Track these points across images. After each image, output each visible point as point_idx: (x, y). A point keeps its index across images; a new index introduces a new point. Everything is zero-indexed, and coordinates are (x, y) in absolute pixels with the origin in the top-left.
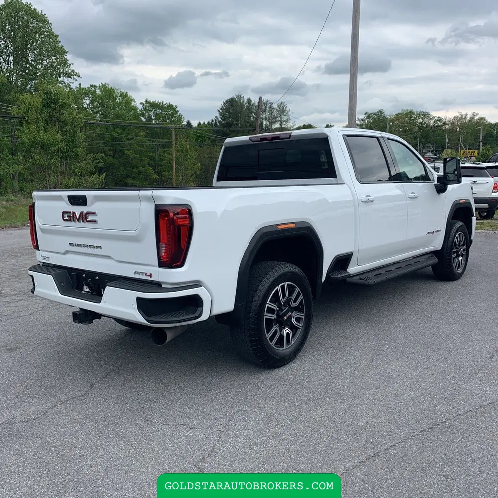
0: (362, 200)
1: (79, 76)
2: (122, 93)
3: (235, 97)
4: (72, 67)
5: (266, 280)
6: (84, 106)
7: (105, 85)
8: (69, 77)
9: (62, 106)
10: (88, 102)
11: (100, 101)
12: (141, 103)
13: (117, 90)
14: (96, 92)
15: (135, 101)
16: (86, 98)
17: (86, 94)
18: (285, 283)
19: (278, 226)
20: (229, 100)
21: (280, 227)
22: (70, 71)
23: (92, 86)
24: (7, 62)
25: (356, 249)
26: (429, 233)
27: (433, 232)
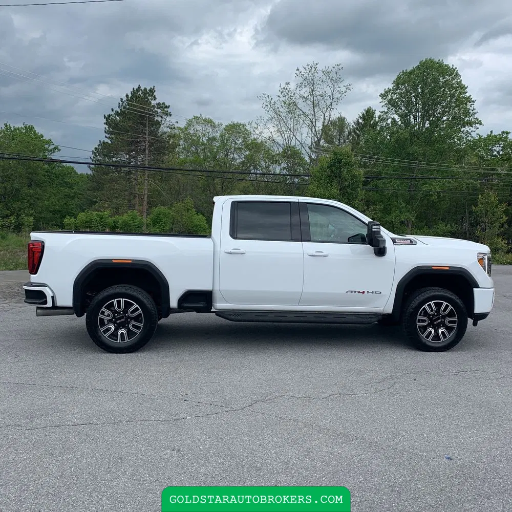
1: (481, 124)
4: (476, 116)
8: (471, 126)
19: (113, 261)
24: (415, 118)
25: (217, 288)
26: (352, 292)
27: (364, 292)
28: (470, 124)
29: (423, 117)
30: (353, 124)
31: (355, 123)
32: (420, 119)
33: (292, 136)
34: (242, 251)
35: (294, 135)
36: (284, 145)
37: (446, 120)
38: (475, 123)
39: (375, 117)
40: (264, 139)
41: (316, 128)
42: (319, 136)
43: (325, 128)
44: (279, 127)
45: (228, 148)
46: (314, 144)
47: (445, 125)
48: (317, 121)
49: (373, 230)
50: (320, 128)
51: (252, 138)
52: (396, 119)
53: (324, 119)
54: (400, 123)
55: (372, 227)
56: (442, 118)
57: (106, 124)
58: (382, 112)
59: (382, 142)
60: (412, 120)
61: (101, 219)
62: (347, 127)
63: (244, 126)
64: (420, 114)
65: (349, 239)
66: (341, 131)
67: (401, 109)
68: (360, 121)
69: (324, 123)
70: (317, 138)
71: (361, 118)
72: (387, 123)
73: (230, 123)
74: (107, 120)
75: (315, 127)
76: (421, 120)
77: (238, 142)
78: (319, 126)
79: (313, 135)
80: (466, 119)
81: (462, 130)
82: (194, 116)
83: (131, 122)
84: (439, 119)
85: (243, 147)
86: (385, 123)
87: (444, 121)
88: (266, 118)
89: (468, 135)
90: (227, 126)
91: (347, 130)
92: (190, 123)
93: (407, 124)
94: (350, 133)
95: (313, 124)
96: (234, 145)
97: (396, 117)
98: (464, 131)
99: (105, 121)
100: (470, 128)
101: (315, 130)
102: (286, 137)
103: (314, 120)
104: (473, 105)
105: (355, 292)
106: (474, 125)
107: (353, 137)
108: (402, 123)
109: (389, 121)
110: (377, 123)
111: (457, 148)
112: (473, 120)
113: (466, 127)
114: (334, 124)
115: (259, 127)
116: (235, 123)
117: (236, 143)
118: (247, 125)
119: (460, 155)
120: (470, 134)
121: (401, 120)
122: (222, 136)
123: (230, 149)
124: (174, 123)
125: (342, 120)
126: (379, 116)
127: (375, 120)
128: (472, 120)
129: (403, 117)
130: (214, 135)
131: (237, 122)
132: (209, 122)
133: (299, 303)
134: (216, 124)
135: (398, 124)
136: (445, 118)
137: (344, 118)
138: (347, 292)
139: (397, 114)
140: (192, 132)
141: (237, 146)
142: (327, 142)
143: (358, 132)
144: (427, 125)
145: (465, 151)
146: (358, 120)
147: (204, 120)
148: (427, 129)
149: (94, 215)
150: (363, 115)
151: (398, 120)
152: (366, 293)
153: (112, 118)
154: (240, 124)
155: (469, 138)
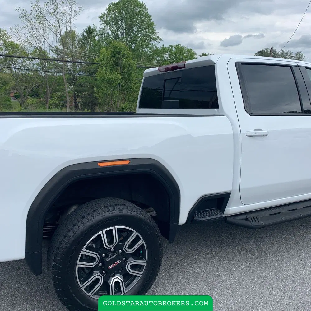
0: (247, 135)
1: (161, 40)
2: (189, 49)
3: (264, 49)
4: (158, 35)
5: (80, 224)
6: (165, 59)
7: (178, 45)
8: (155, 41)
9: (123, 56)
10: (167, 56)
11: (175, 55)
12: (199, 56)
13: (186, 48)
14: (172, 49)
15: (196, 55)
16: (166, 54)
17: (167, 51)
18: (113, 228)
19: (99, 164)
20: (260, 51)
21: (102, 165)
22: (156, 37)
23: (170, 46)
24: (122, 33)
28: (155, 39)
29: (126, 33)
30: (80, 36)
31: (81, 35)
33: (43, 40)
34: (264, 132)
38: (158, 39)
47: (140, 39)
58: (101, 29)
60: (120, 35)
62: (77, 37)
64: (125, 31)
66: (73, 40)
67: (113, 27)
68: (85, 34)
71: (85, 32)
75: (60, 34)
76: (125, 35)
80: (152, 36)
84: (136, 35)
86: (103, 36)
87: (139, 37)
91: (77, 39)
93: (116, 37)
94: (79, 42)
97: (110, 32)
98: (151, 43)
103: (59, 30)
104: (155, 27)
107: (81, 45)
108: (113, 36)
113: (153, 41)
114: (68, 35)
120: (155, 46)
125: (73, 33)
126: (100, 31)
129: (114, 32)
135: (111, 37)
136: (139, 35)
137: (75, 31)
139: (111, 30)
143: (84, 41)
144: (129, 39)
146: (83, 33)
148: (129, 41)
150: (87, 30)
151: (111, 34)
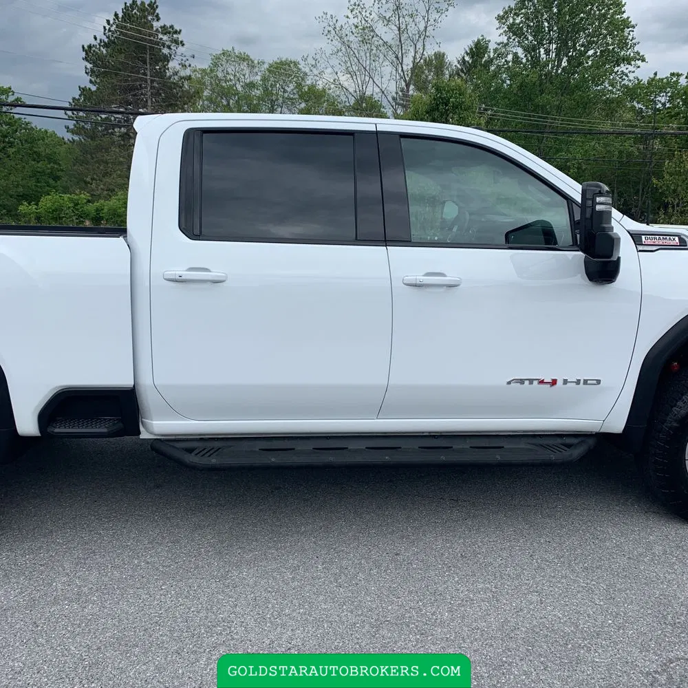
1: (644, 61)
4: (636, 49)
8: (628, 63)
10: (663, 100)
17: (663, 89)
24: (547, 52)
25: (146, 381)
26: (522, 381)
27: (554, 382)
28: (628, 60)
29: (558, 50)
30: (456, 63)
31: (459, 62)
32: (554, 54)
33: (367, 78)
34: (214, 274)
35: (370, 77)
36: (356, 91)
37: (592, 56)
38: (635, 59)
39: (489, 52)
40: (326, 82)
41: (403, 66)
42: (407, 79)
43: (416, 68)
44: (349, 64)
45: (274, 99)
46: (400, 93)
47: (590, 63)
48: (404, 56)
49: (598, 208)
50: (409, 67)
51: (309, 82)
52: (519, 55)
53: (416, 52)
54: (524, 61)
55: (593, 200)
56: (587, 52)
57: (86, 59)
58: (499, 44)
59: (498, 90)
60: (543, 56)
61: (75, 205)
62: (447, 68)
63: (296, 64)
64: (554, 46)
65: (507, 235)
66: (439, 74)
67: (528, 39)
68: (467, 58)
69: (415, 58)
70: (405, 81)
71: (468, 54)
72: (506, 61)
73: (276, 60)
74: (87, 54)
75: (401, 64)
76: (556, 55)
77: (289, 90)
78: (408, 63)
79: (398, 77)
80: (622, 53)
81: (616, 70)
82: (223, 50)
83: (123, 55)
84: (583, 54)
85: (297, 96)
86: (503, 60)
87: (589, 57)
88: (329, 52)
89: (624, 77)
90: (271, 66)
91: (447, 72)
92: (217, 61)
93: (535, 61)
94: (451, 77)
95: (399, 60)
96: (282, 94)
97: (520, 52)
98: (618, 71)
99: (83, 54)
100: (628, 66)
101: (402, 70)
102: (360, 82)
103: (400, 55)
104: (633, 31)
105: (531, 381)
106: (633, 63)
108: (527, 60)
109: (510, 57)
110: (492, 60)
111: (608, 98)
112: (632, 55)
113: (622, 65)
114: (428, 63)
115: (318, 65)
116: (283, 60)
117: (285, 91)
118: (301, 62)
119: (611, 107)
120: (627, 76)
121: (526, 56)
122: (264, 79)
123: (277, 99)
124: (189, 58)
125: (440, 57)
126: (495, 50)
127: (489, 56)
128: (630, 54)
129: (530, 50)
130: (252, 79)
131: (287, 59)
132: (244, 58)
133: (379, 412)
134: (256, 62)
135: (522, 63)
136: (591, 52)
137: (444, 54)
138: (509, 383)
139: (522, 47)
140: (220, 75)
141: (286, 95)
142: (419, 89)
143: (463, 75)
144: (564, 64)
145: (619, 102)
146: (463, 57)
147: (237, 56)
148: (564, 69)
149: (66, 199)
150: (471, 49)
151: (523, 56)
152: (560, 382)
153: (94, 51)
154: (291, 62)
155: (626, 82)
